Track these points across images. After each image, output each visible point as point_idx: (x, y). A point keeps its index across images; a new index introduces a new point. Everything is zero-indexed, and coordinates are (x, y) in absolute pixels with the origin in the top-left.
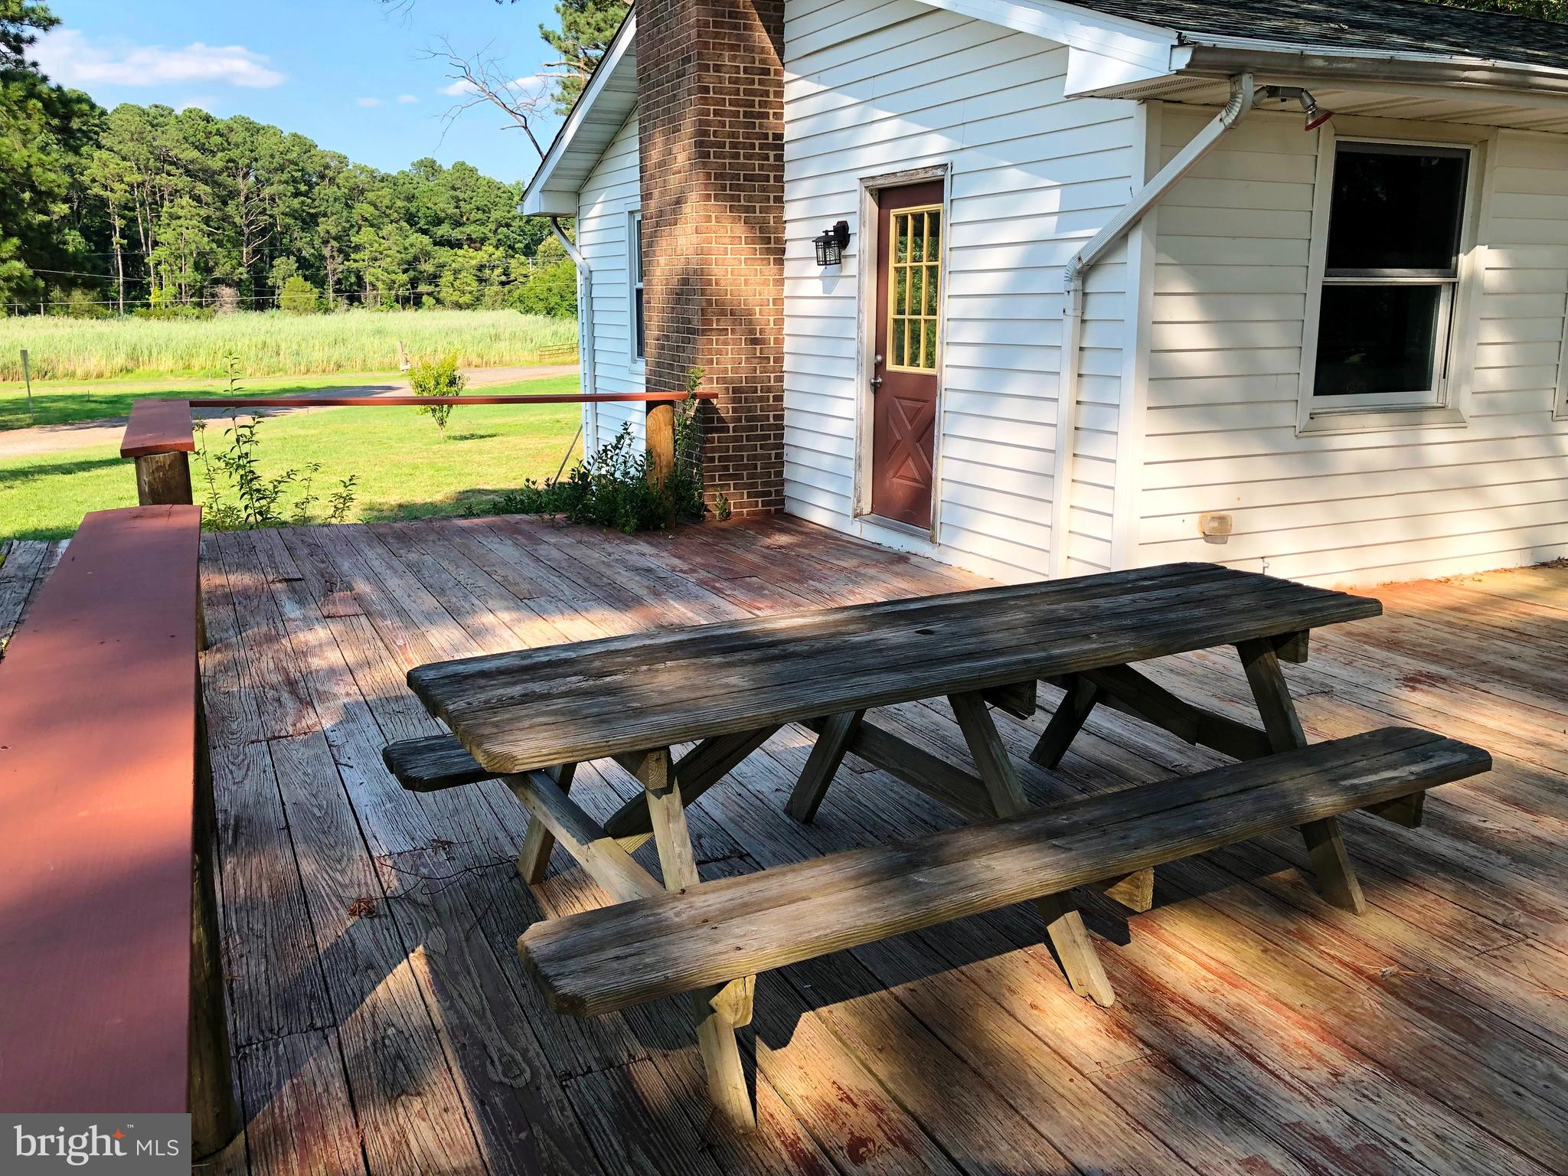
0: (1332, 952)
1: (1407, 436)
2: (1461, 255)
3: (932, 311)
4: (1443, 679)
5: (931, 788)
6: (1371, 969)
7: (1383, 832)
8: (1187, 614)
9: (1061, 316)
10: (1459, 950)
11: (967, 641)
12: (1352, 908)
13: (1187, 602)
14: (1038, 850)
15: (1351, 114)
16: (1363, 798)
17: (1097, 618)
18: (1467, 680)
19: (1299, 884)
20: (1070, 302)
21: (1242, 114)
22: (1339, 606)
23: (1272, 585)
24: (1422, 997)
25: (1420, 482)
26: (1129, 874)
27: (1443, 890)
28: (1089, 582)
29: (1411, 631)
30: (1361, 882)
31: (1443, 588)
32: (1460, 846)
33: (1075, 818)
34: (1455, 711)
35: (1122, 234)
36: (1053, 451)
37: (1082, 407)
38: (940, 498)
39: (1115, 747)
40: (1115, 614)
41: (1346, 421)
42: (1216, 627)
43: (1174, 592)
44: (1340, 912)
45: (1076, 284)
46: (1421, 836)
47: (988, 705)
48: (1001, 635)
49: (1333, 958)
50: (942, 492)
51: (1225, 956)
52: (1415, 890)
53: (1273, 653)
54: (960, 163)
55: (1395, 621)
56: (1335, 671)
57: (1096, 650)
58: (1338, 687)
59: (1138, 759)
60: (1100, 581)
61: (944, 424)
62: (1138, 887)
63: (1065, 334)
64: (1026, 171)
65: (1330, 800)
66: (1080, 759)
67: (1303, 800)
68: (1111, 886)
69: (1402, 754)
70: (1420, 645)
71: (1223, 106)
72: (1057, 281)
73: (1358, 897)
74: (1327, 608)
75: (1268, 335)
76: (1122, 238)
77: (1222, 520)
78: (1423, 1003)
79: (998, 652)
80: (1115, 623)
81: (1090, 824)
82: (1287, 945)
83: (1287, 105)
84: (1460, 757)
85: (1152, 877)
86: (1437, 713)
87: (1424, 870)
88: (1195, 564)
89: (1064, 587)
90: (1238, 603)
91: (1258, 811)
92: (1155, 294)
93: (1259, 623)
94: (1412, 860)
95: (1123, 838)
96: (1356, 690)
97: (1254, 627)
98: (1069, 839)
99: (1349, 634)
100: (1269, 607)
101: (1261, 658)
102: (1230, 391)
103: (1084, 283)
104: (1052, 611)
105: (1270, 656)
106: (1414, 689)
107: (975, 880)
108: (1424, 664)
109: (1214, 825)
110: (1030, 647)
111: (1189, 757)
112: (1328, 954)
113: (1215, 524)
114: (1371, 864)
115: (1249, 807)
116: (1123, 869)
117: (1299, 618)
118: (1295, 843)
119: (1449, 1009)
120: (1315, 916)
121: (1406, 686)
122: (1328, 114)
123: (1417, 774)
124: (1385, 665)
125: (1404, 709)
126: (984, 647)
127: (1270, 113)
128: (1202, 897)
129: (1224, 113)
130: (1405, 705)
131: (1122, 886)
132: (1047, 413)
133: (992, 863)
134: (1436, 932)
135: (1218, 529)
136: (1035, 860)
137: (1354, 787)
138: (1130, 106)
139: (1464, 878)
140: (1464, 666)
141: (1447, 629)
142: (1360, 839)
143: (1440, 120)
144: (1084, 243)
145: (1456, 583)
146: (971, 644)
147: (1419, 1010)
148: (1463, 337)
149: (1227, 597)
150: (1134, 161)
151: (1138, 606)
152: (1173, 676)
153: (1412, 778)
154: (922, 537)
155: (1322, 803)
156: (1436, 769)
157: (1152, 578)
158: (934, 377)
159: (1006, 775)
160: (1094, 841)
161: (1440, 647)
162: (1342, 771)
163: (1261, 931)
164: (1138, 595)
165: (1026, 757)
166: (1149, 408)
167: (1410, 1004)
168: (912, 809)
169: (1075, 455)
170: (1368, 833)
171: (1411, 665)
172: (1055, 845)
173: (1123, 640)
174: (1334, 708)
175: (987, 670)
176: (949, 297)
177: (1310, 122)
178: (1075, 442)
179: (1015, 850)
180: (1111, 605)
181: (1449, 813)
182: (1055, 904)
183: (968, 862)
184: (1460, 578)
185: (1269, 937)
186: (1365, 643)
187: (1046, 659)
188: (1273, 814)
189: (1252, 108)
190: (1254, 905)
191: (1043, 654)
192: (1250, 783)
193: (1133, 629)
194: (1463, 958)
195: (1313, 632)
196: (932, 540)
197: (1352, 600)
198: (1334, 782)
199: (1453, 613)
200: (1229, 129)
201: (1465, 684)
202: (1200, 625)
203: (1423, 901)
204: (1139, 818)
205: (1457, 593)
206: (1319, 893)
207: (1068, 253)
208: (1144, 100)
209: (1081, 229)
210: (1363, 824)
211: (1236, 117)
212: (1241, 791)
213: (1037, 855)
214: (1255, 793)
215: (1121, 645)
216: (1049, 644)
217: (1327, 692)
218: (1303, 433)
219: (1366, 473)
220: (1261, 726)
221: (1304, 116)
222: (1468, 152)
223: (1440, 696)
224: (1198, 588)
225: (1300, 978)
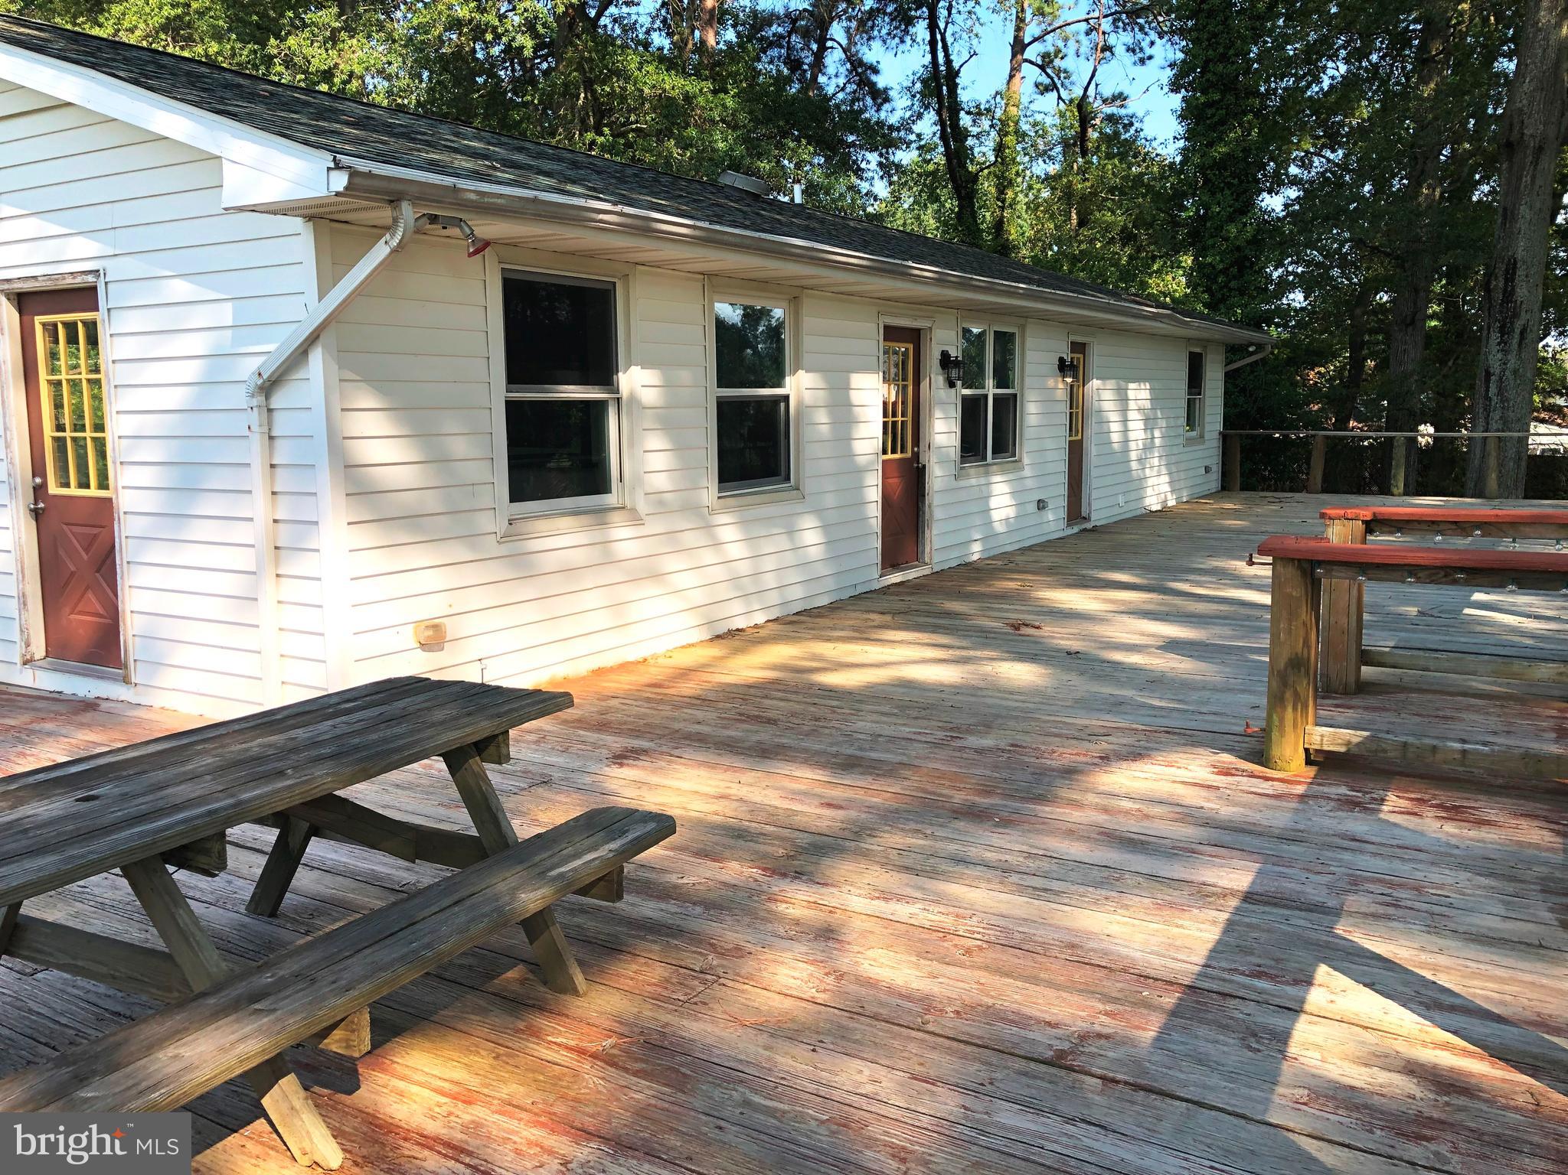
0: (558, 1040)
1: (595, 535)
2: (620, 374)
3: (99, 427)
4: (645, 752)
5: (114, 977)
6: (593, 1047)
7: (599, 909)
8: (389, 732)
9: (247, 433)
10: (666, 1005)
11: (141, 800)
12: (575, 992)
13: (390, 721)
14: (237, 1021)
15: (512, 244)
16: (569, 885)
17: (295, 750)
18: (664, 749)
19: (526, 979)
20: (254, 417)
21: (405, 240)
22: (533, 704)
23: (473, 692)
24: (637, 1060)
25: (613, 574)
26: (343, 1020)
27: (651, 951)
28: (286, 713)
29: (617, 710)
30: (581, 963)
31: (641, 668)
32: (663, 906)
33: (281, 973)
34: (654, 779)
35: (301, 350)
36: (254, 573)
37: (281, 525)
38: (130, 633)
39: (340, 878)
40: (315, 744)
41: (542, 525)
42: (416, 742)
43: (376, 711)
44: (562, 996)
45: (260, 399)
46: (632, 905)
47: (171, 869)
48: (182, 787)
49: (559, 1045)
50: (132, 627)
51: (459, 1074)
52: (628, 957)
53: (478, 758)
54: (115, 270)
55: (603, 704)
56: (553, 759)
57: (290, 787)
58: (556, 775)
59: (363, 885)
60: (301, 709)
61: (126, 551)
62: (353, 1031)
63: (254, 450)
64: (191, 282)
65: (540, 893)
66: (303, 899)
67: (513, 898)
68: (325, 1038)
69: (602, 834)
70: (625, 723)
71: (387, 228)
72: (239, 397)
73: (579, 979)
74: (522, 707)
75: (460, 447)
76: (302, 353)
77: (436, 627)
78: (638, 1066)
79: (177, 808)
80: (314, 753)
81: (297, 976)
82: (516, 1045)
83: (449, 232)
84: (651, 826)
85: (368, 1017)
86: (639, 784)
87: (634, 937)
88: (400, 678)
89: (259, 721)
90: (439, 715)
91: (473, 920)
92: (343, 410)
93: (459, 732)
94: (624, 929)
95: (334, 982)
96: (572, 775)
97: (452, 737)
98: (271, 999)
99: (565, 722)
100: (469, 714)
101: (466, 766)
102: (432, 502)
103: (267, 397)
104: (247, 750)
105: (475, 762)
106: (621, 765)
107: (159, 1077)
108: (630, 741)
109: (428, 946)
110: (216, 795)
111: (417, 872)
112: (555, 1043)
113: (430, 633)
114: (590, 942)
115: (463, 918)
116: (334, 1017)
117: (496, 722)
118: (518, 939)
119: (659, 1065)
120: (542, 1008)
121: (615, 763)
122: (487, 244)
123: (616, 850)
124: (595, 746)
125: (612, 785)
126: (161, 804)
127: (438, 239)
128: (435, 1018)
129: (388, 236)
130: (615, 781)
131: (337, 1034)
132: (242, 533)
133: (181, 1051)
134: (647, 994)
135: (434, 638)
136: (233, 1033)
137: (561, 875)
138: (297, 223)
139: (667, 935)
140: (661, 737)
141: (646, 705)
142: (579, 920)
143: (590, 255)
144: (262, 359)
145: (652, 662)
146: (142, 804)
147: (636, 1074)
148: (631, 445)
149: (428, 709)
150: (306, 276)
151: (338, 732)
152: (399, 791)
153: (611, 855)
154: (113, 679)
155: (531, 899)
156: (631, 841)
157: (355, 699)
158: (110, 500)
159: (198, 943)
160: (300, 994)
161: (642, 722)
162: (548, 863)
163: (493, 1037)
164: (338, 720)
165: (242, 909)
166: (349, 524)
167: (626, 1070)
168: (100, 1002)
169: (278, 576)
170: (587, 912)
171: (617, 743)
172: (256, 1010)
173: (319, 771)
174: (553, 797)
175: (166, 830)
176: (118, 412)
177: (471, 250)
178: (277, 562)
179: (209, 1028)
180: (310, 734)
181: (653, 876)
182: (267, 1073)
183: (152, 1057)
184: (655, 657)
185: (501, 1042)
186: (578, 728)
187: (234, 806)
188: (486, 920)
189: (415, 232)
190: (483, 1011)
191: (230, 801)
192: (464, 893)
193: (332, 757)
194: (670, 1012)
195: (512, 732)
196: (126, 680)
197: (545, 696)
198: (542, 874)
199: (651, 689)
200: (394, 251)
201: (662, 753)
202: (401, 742)
203: (635, 967)
204: (351, 956)
205: (653, 670)
206: (545, 983)
207: (248, 368)
208: (309, 218)
209: (258, 343)
210: (582, 905)
211: (401, 241)
212: (456, 903)
213: (236, 1026)
214: (468, 903)
215: (319, 776)
216: (238, 788)
217: (546, 782)
218: (506, 537)
219: (567, 570)
220: (474, 832)
221: (465, 243)
222: (614, 284)
223: (644, 768)
224: (401, 704)
225: (531, 1075)
